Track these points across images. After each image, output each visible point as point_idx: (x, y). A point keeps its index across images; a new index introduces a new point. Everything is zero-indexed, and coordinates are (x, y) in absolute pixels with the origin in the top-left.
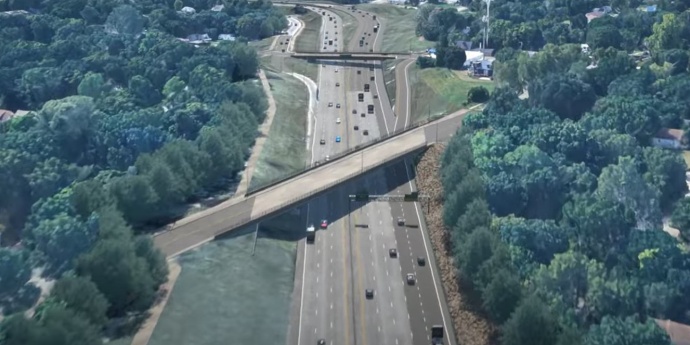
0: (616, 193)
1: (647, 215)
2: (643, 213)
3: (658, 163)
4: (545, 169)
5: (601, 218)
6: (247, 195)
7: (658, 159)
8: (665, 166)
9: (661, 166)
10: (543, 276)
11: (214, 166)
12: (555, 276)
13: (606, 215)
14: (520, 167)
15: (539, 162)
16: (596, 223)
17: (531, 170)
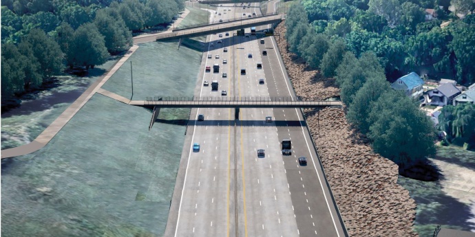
0: (378, 12)
1: (394, 23)
2: (392, 21)
3: (409, 10)
4: (343, 8)
5: (368, 20)
6: (173, 31)
7: (409, 7)
8: (413, 12)
9: (411, 11)
10: (329, 29)
11: (154, 15)
12: (335, 28)
13: (371, 19)
14: (329, 9)
15: (340, 5)
16: (365, 23)
17: (335, 9)
